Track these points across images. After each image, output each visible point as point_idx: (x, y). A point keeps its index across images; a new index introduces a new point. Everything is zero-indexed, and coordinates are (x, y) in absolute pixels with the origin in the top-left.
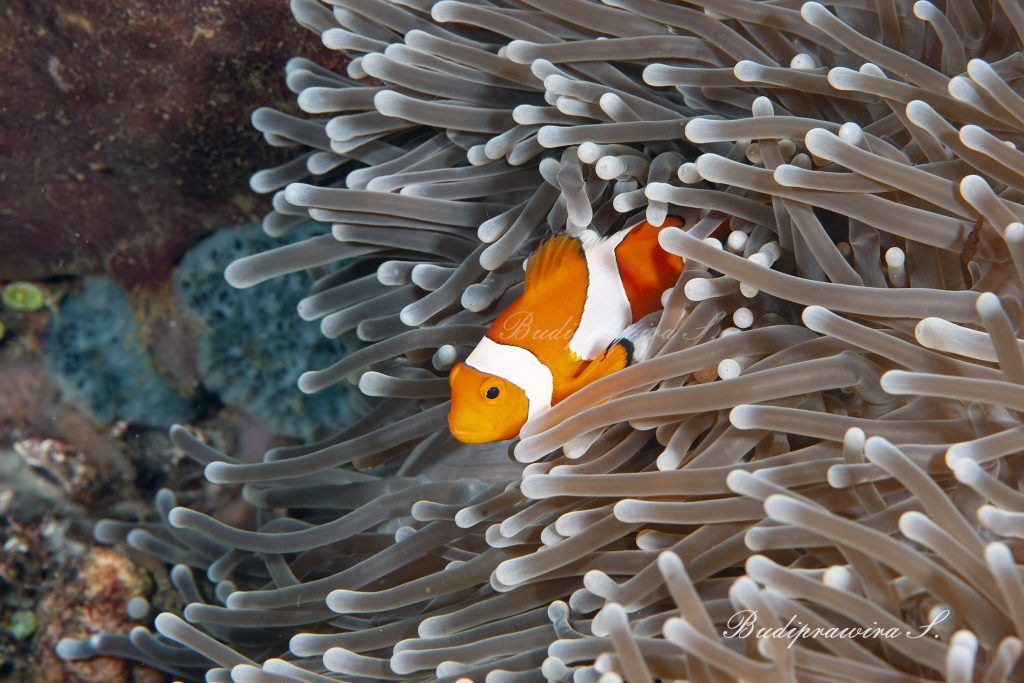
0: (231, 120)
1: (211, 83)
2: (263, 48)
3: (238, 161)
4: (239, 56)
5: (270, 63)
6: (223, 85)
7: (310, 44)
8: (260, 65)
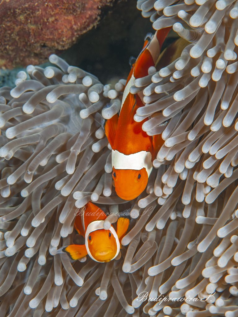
0: (9, 32)
1: (4, 18)
2: (29, 6)
3: (7, 47)
4: (18, 8)
5: (31, 11)
6: (8, 19)
7: (50, 4)
8: (27, 11)
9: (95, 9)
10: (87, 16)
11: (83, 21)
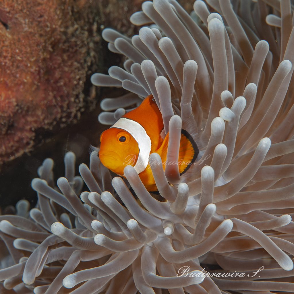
9: (26, 131)
10: (16, 139)
11: (10, 145)
